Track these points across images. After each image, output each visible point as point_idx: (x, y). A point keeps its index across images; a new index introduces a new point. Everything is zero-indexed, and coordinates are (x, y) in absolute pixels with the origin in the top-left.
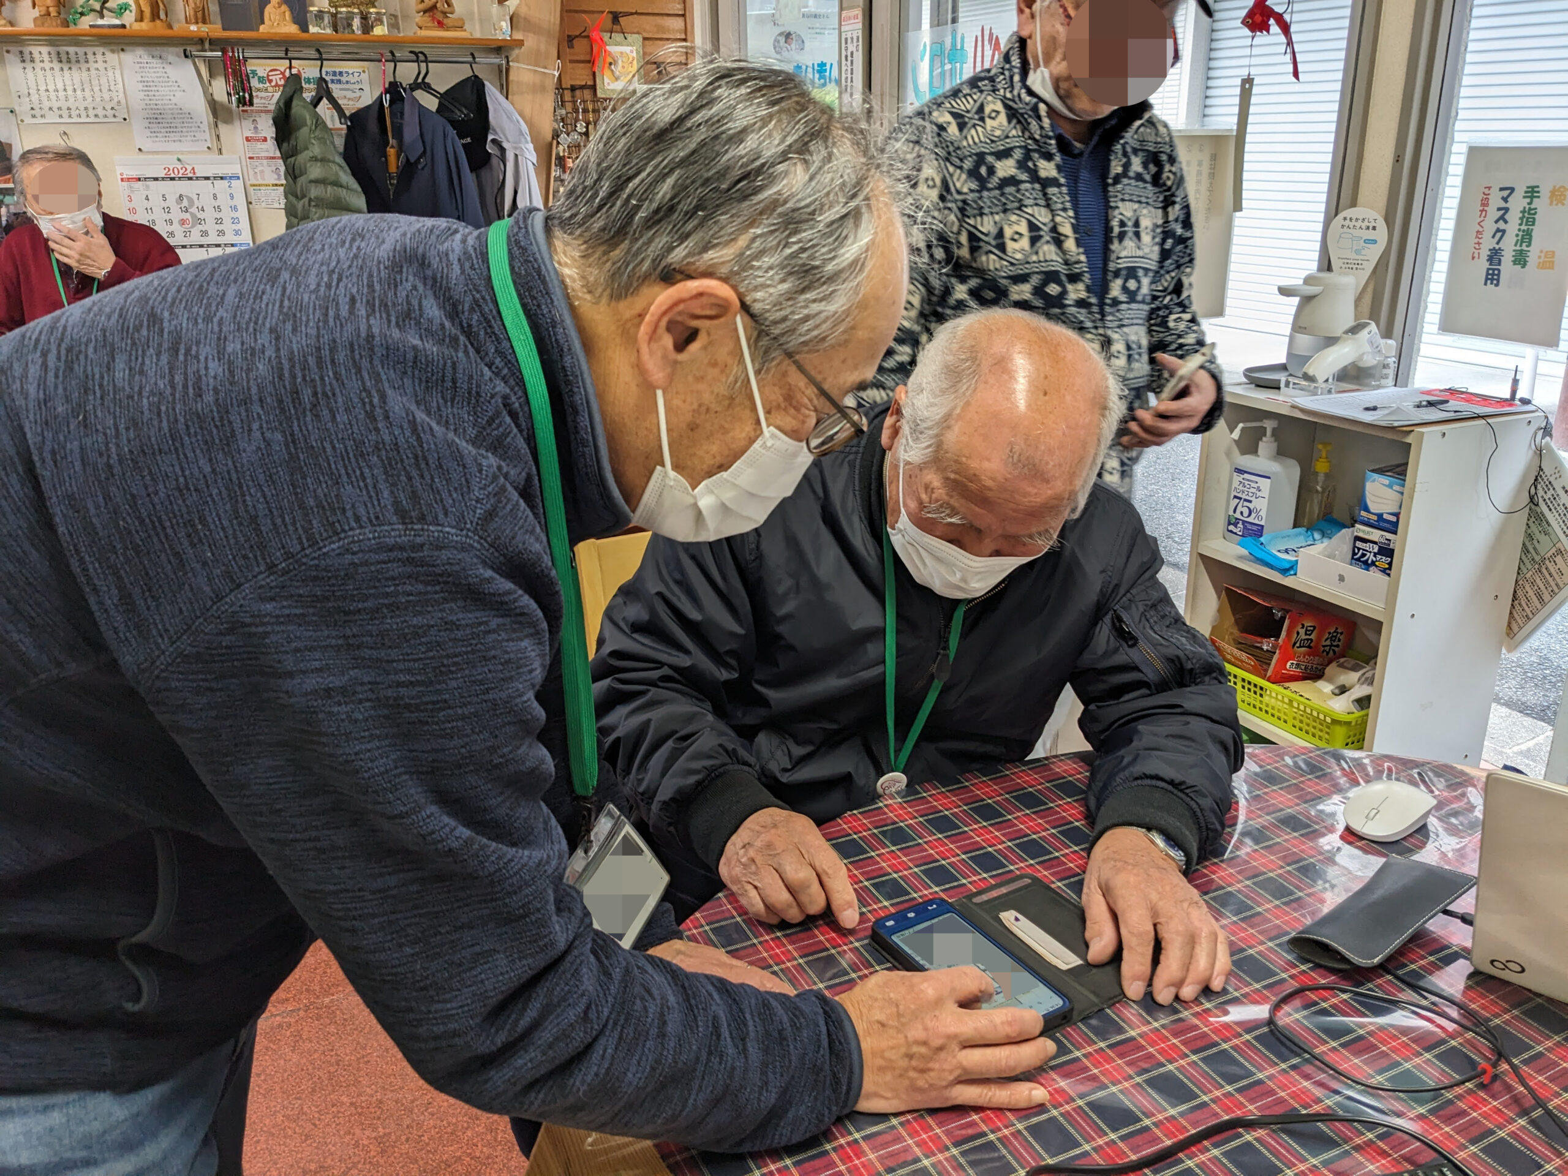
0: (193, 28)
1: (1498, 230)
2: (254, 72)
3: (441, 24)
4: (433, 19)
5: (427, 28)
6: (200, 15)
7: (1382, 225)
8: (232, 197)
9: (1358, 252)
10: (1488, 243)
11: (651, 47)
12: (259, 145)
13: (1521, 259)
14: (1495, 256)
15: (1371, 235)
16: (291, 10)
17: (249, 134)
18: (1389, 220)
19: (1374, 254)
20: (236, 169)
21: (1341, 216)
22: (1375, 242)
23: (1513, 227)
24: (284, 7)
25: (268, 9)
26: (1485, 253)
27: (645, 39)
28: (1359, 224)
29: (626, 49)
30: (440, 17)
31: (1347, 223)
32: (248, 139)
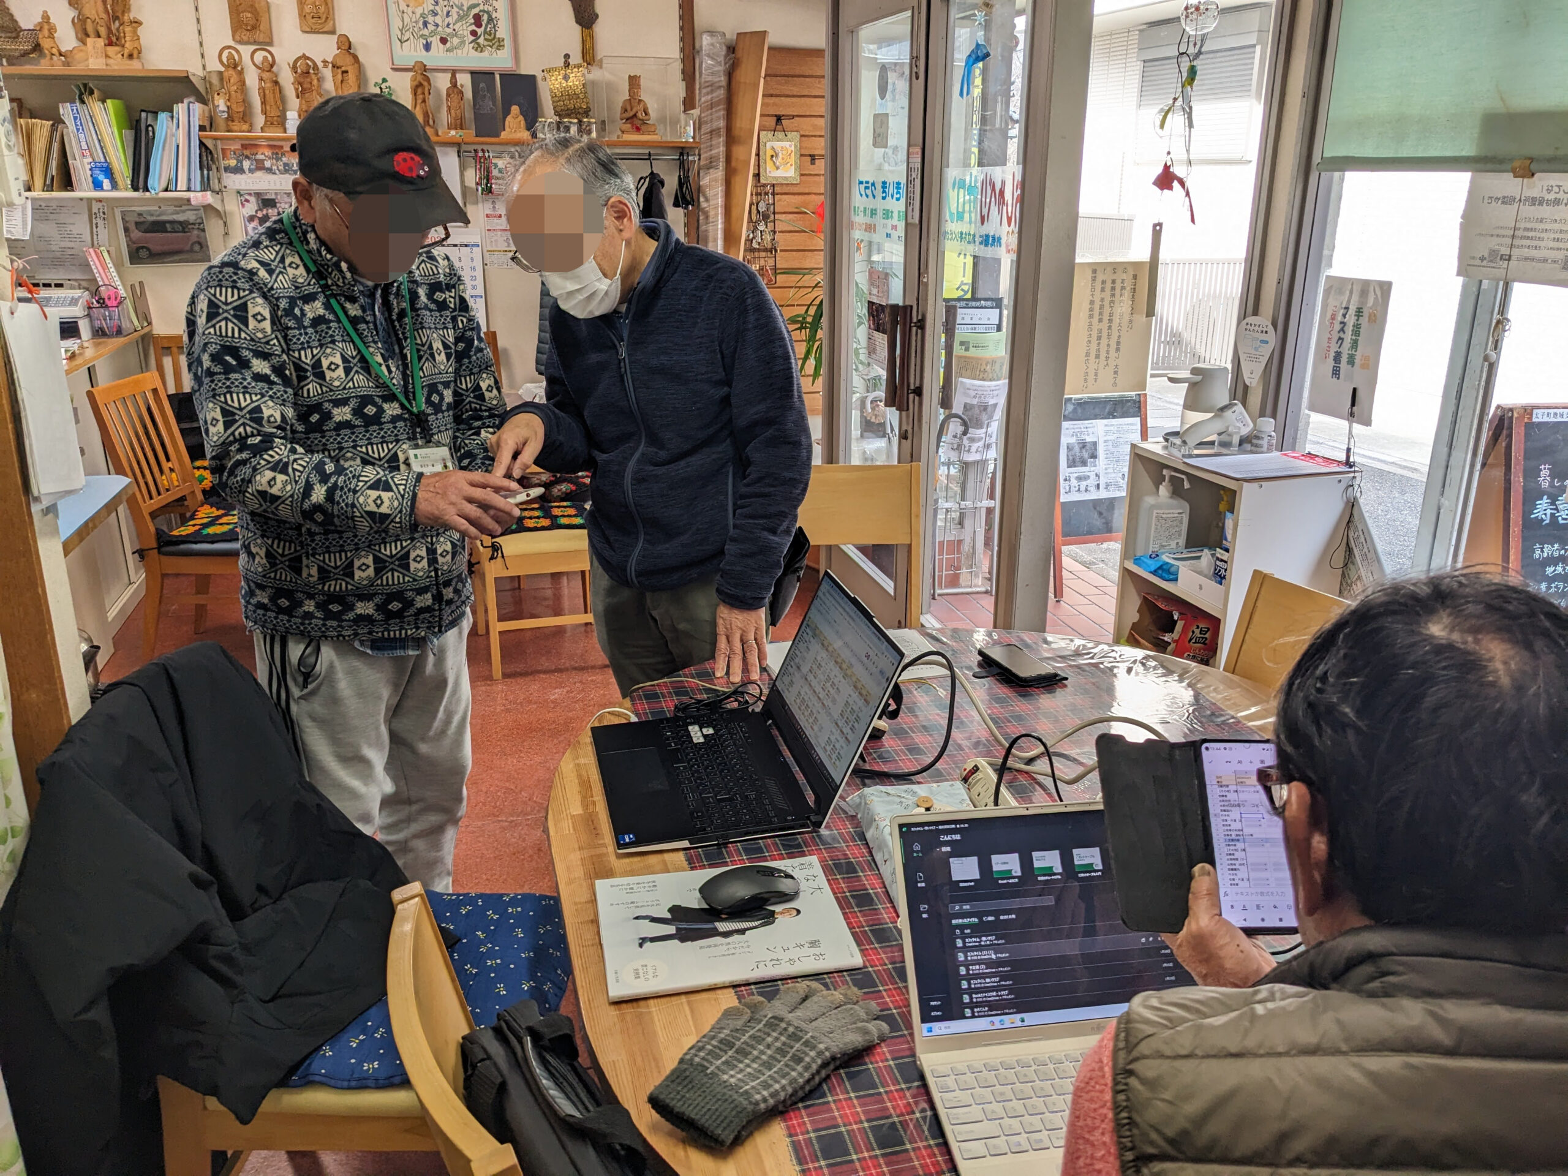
0: (453, 132)
1: (1340, 338)
2: (496, 165)
3: (638, 129)
4: (632, 124)
5: (628, 132)
6: (459, 122)
7: (1271, 329)
8: (472, 260)
9: (1256, 349)
10: (1334, 348)
11: (808, 142)
12: (496, 220)
13: (1351, 361)
14: (1338, 356)
15: (1263, 337)
16: (526, 120)
17: (489, 212)
18: (1274, 324)
19: (1266, 351)
20: (476, 239)
21: (1247, 320)
22: (1266, 342)
23: (1348, 337)
24: (521, 118)
25: (509, 119)
26: (1332, 354)
27: (802, 136)
28: (1256, 328)
29: (786, 144)
30: (638, 123)
31: (1249, 327)
32: (487, 216)
